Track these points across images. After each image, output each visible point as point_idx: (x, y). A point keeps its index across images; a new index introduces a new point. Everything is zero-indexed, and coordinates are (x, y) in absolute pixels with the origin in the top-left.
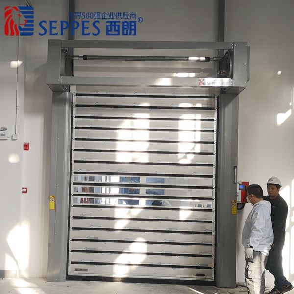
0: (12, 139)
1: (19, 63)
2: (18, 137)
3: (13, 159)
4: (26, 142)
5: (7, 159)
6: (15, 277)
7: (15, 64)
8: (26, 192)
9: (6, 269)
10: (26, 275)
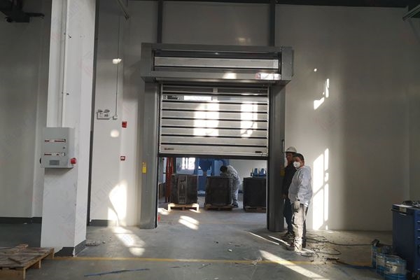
0: (114, 119)
1: (119, 60)
2: (118, 117)
3: (114, 134)
4: (124, 121)
5: (110, 134)
6: (116, 225)
7: (116, 61)
8: (124, 160)
9: (109, 219)
10: (124, 224)
